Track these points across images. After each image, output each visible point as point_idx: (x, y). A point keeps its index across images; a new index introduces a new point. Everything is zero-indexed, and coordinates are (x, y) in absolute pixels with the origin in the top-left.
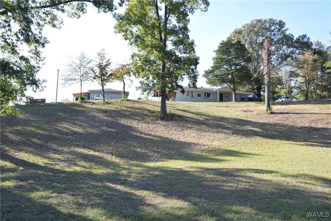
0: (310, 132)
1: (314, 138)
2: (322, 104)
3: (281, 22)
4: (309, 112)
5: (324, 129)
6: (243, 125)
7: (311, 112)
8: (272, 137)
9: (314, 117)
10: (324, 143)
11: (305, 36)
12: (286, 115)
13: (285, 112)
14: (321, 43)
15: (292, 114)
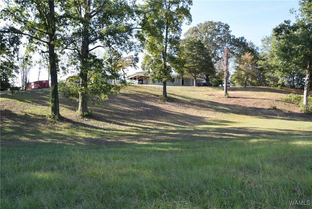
0: (255, 110)
1: (259, 114)
2: (257, 91)
3: (226, 25)
4: (251, 98)
5: (262, 109)
6: (217, 105)
7: (252, 97)
8: (238, 113)
9: (255, 101)
10: (266, 117)
11: (243, 38)
12: (238, 99)
13: (236, 97)
14: (253, 43)
15: (241, 99)
